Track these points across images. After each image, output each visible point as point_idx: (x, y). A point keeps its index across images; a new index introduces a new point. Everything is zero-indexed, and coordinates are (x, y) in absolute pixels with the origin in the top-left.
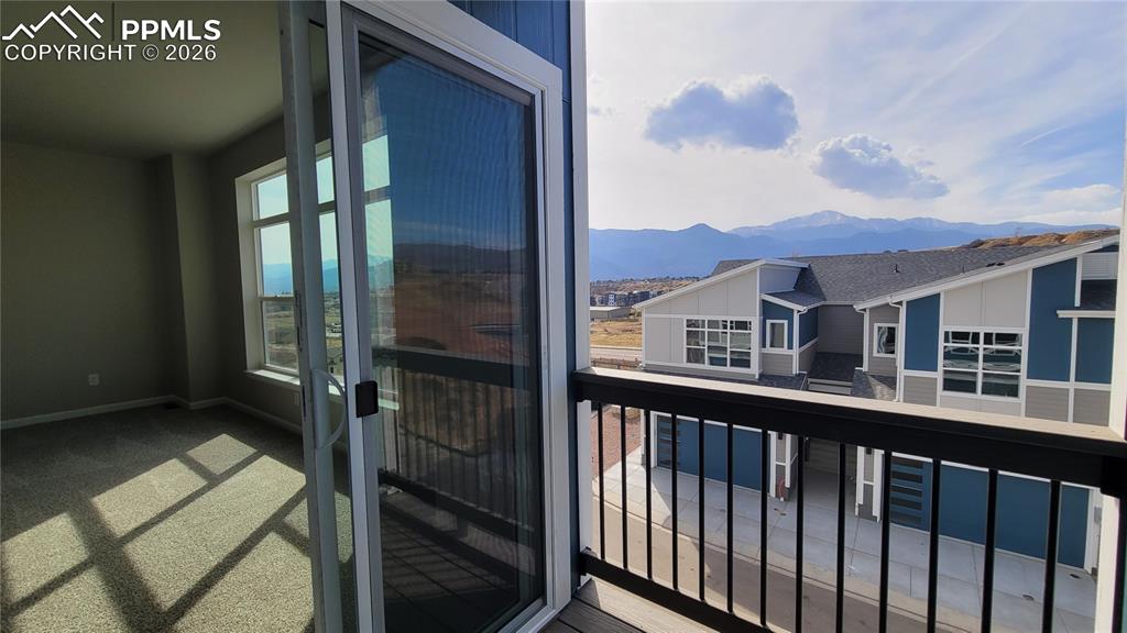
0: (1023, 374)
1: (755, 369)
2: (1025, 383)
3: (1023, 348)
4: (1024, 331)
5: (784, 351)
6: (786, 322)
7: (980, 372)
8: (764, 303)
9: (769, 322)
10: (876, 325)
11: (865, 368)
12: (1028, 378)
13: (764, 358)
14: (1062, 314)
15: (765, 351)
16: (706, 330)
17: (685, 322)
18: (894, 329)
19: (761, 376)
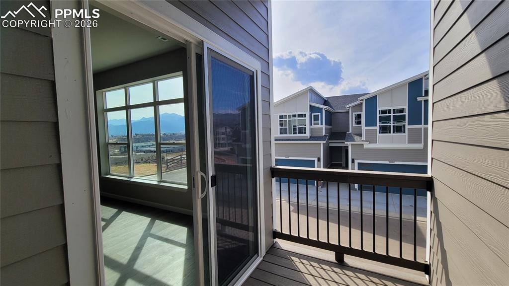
0: (406, 124)
1: (308, 134)
2: (407, 127)
3: (406, 113)
4: (406, 107)
5: (319, 126)
6: (320, 114)
7: (392, 124)
8: (311, 107)
9: (313, 114)
10: (354, 113)
11: (350, 132)
12: (408, 125)
13: (311, 130)
14: (419, 99)
15: (312, 127)
16: (288, 119)
17: (279, 117)
18: (360, 114)
19: (310, 137)
